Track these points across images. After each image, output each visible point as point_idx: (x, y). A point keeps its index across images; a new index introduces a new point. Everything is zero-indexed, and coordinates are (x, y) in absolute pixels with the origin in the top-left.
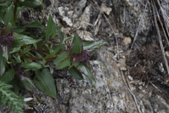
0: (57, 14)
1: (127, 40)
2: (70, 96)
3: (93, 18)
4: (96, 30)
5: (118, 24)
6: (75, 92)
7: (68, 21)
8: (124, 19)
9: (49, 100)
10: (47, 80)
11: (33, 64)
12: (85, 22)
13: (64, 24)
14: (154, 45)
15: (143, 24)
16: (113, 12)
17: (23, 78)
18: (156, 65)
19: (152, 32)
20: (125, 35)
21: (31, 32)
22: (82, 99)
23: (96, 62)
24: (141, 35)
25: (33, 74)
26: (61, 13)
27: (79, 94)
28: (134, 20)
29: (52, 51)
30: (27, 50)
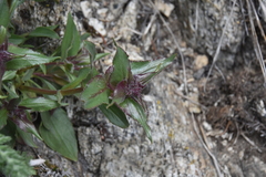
0: (80, 14)
1: (202, 61)
2: (103, 158)
3: (142, 22)
4: (148, 43)
5: (184, 32)
6: (110, 151)
7: (98, 26)
8: (196, 23)
9: (65, 164)
10: (62, 129)
11: (40, 101)
12: (127, 27)
13: (90, 30)
14: (249, 69)
15: (230, 32)
16: (176, 11)
17: (22, 125)
18: (252, 105)
19: (245, 46)
20: (197, 51)
22: (123, 163)
23: (147, 98)
24: (225, 51)
25: (37, 119)
26: (87, 12)
27: (118, 153)
28: (214, 25)
29: (72, 79)
30: (28, 77)
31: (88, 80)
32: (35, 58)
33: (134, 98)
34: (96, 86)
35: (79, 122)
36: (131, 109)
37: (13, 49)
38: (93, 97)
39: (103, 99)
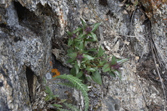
0: (103, 45)
1: (137, 58)
2: (109, 84)
3: (120, 47)
4: (122, 53)
5: (133, 50)
6: (111, 83)
7: (108, 48)
8: (136, 47)
9: (99, 86)
10: (98, 76)
11: (92, 69)
12: (116, 48)
13: (106, 49)
14: (151, 61)
15: (146, 50)
16: (130, 44)
17: (87, 75)
18: (152, 71)
19: (150, 54)
20: (136, 55)
21: (91, 53)
22: (114, 86)
23: (122, 68)
24: (144, 55)
25: (91, 74)
26: (105, 44)
27: (113, 83)
28: (141, 48)
29: (101, 63)
30: (88, 62)
31: (104, 64)
32: (90, 58)
33: (117, 69)
34: (107, 65)
35: (102, 74)
36: (116, 72)
37: (84, 55)
38: (106, 69)
39: (108, 69)
